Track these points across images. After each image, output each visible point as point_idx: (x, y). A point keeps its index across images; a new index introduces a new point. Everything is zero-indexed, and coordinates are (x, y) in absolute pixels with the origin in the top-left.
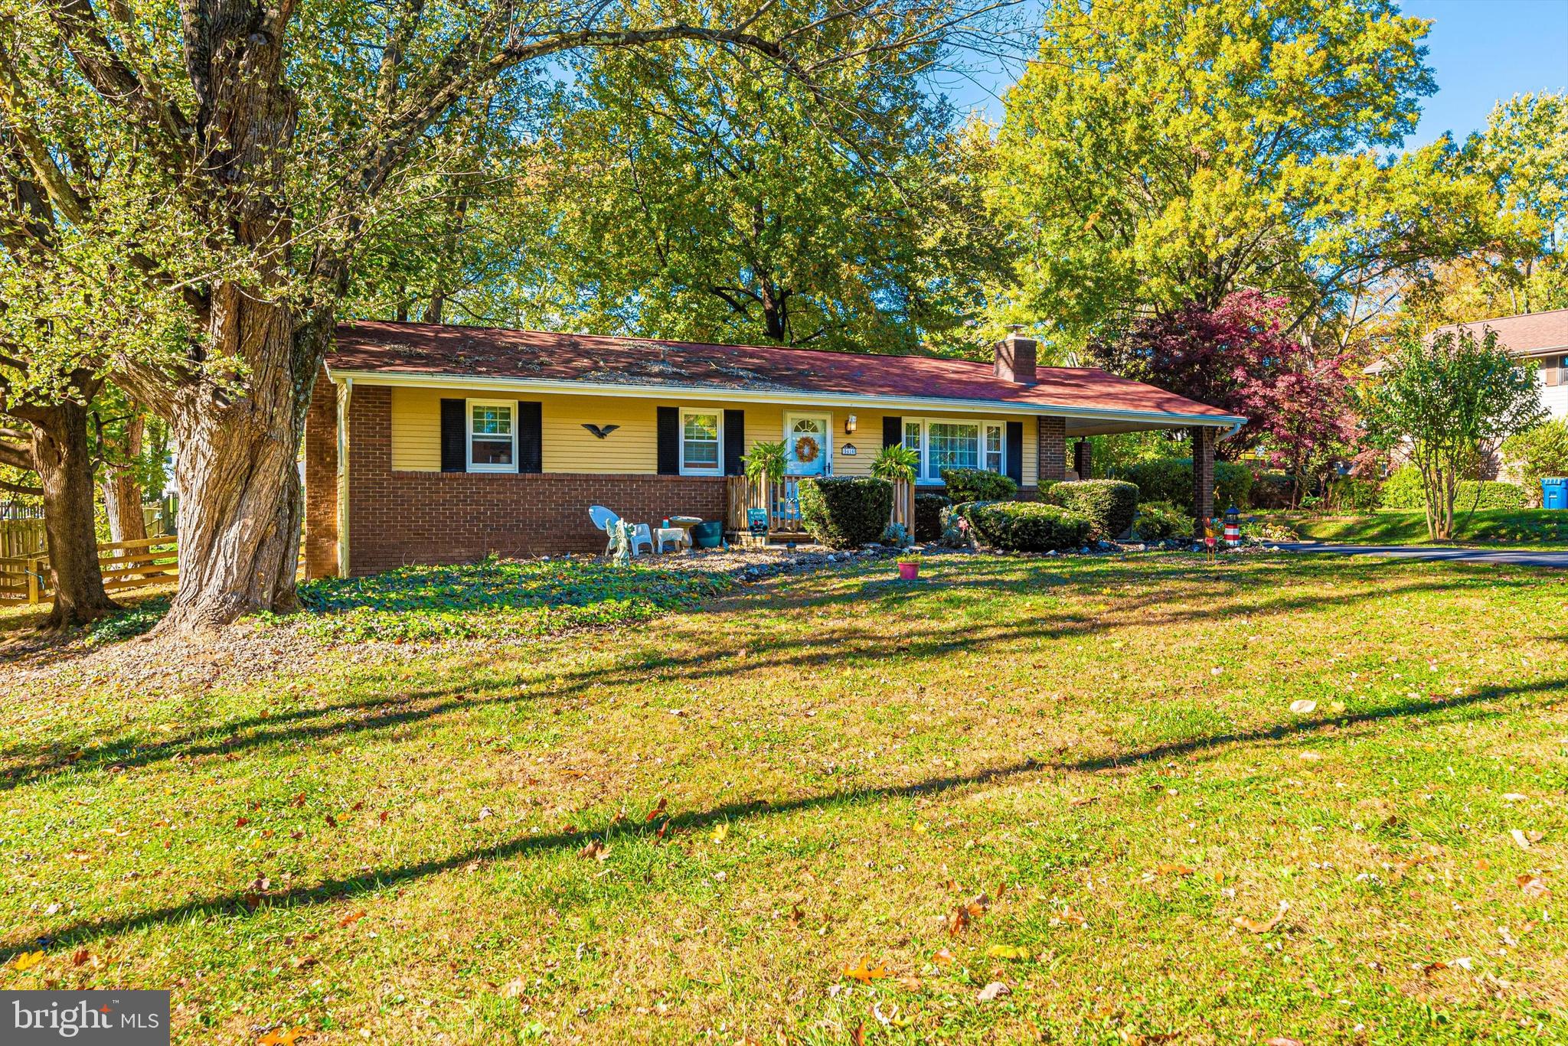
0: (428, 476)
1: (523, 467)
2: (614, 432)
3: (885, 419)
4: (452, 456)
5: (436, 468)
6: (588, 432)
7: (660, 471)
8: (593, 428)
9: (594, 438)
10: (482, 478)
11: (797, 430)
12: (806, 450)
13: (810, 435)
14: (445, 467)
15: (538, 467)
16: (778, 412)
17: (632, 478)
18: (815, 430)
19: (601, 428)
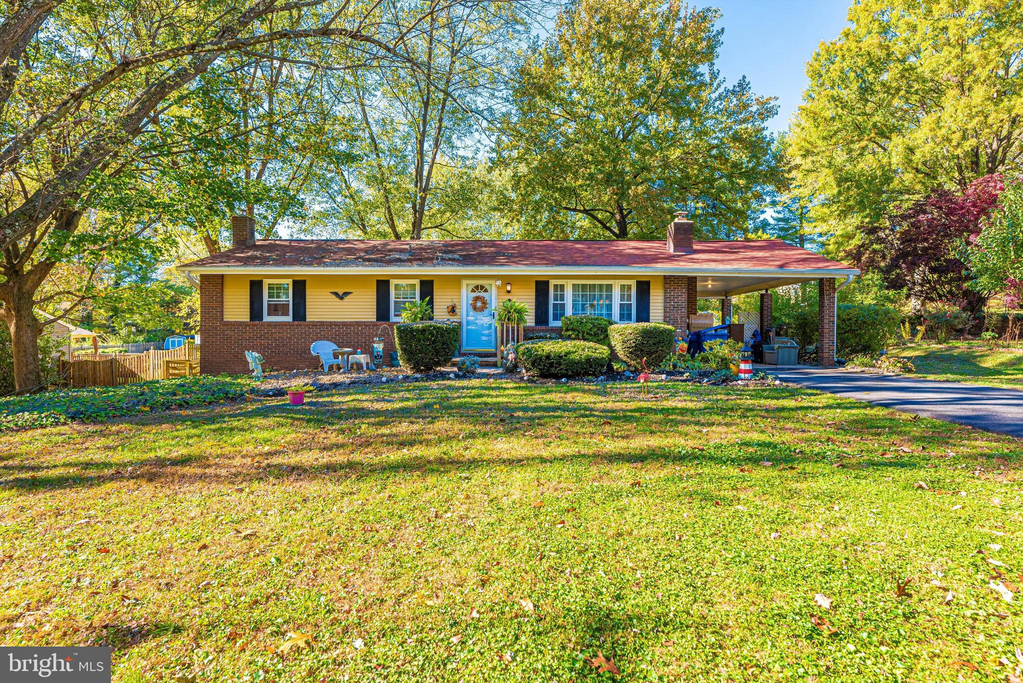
0: (240, 324)
1: (295, 318)
2: (349, 296)
3: (537, 283)
4: (256, 313)
5: (246, 319)
6: (334, 297)
7: (377, 320)
8: (336, 294)
9: (338, 300)
10: (270, 324)
11: (473, 291)
12: (479, 304)
13: (482, 294)
14: (252, 318)
15: (304, 318)
16: (456, 280)
17: (358, 324)
18: (486, 291)
19: (341, 294)
